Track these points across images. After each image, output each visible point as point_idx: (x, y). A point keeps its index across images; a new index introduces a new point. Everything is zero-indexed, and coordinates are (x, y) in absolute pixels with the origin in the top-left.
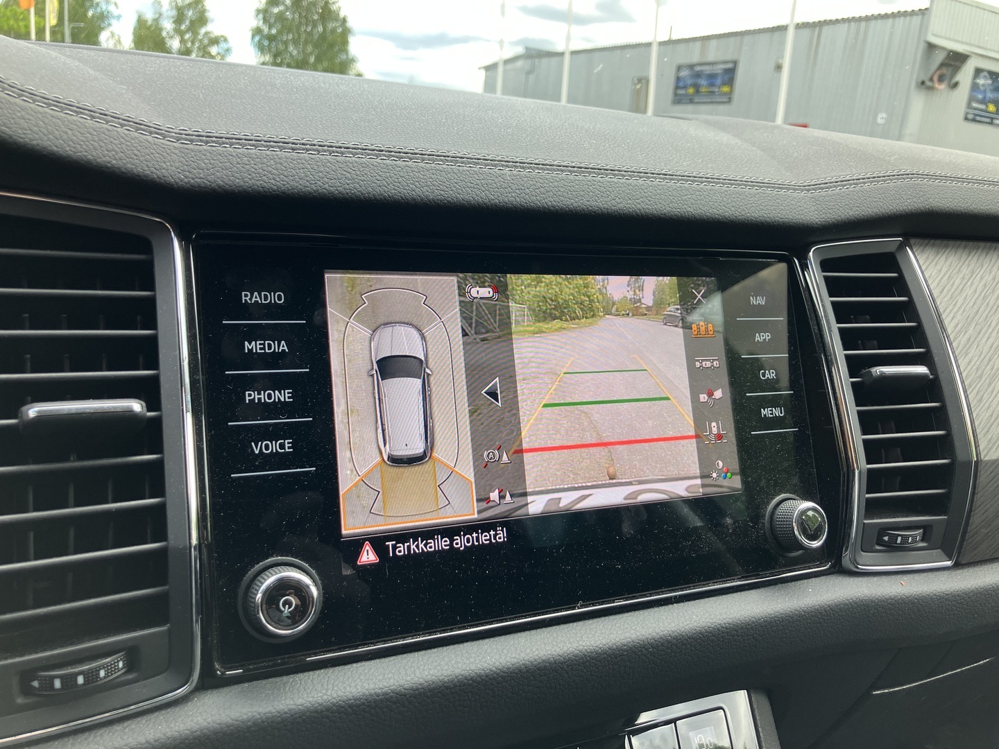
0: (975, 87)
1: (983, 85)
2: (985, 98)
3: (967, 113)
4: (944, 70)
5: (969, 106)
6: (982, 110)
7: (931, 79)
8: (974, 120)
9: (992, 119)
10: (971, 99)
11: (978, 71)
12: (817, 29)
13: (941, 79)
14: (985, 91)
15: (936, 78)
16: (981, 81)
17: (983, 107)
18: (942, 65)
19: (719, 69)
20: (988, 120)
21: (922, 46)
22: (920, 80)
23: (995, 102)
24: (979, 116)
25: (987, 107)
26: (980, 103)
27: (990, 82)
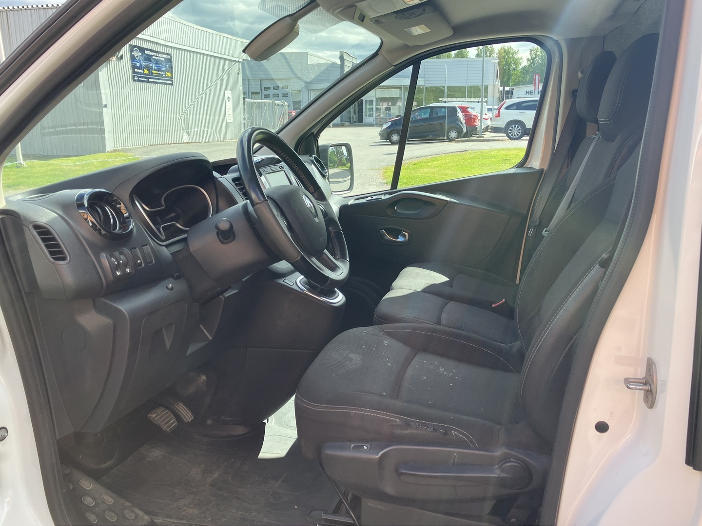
0: (133, 58)
1: (137, 57)
2: (141, 65)
3: (134, 77)
5: (134, 72)
6: (141, 73)
8: (138, 81)
9: (149, 78)
10: (134, 67)
11: (132, 48)
14: (139, 60)
16: (135, 54)
17: (142, 72)
20: (147, 80)
23: (148, 68)
24: (141, 77)
25: (144, 71)
26: (139, 69)
27: (140, 54)
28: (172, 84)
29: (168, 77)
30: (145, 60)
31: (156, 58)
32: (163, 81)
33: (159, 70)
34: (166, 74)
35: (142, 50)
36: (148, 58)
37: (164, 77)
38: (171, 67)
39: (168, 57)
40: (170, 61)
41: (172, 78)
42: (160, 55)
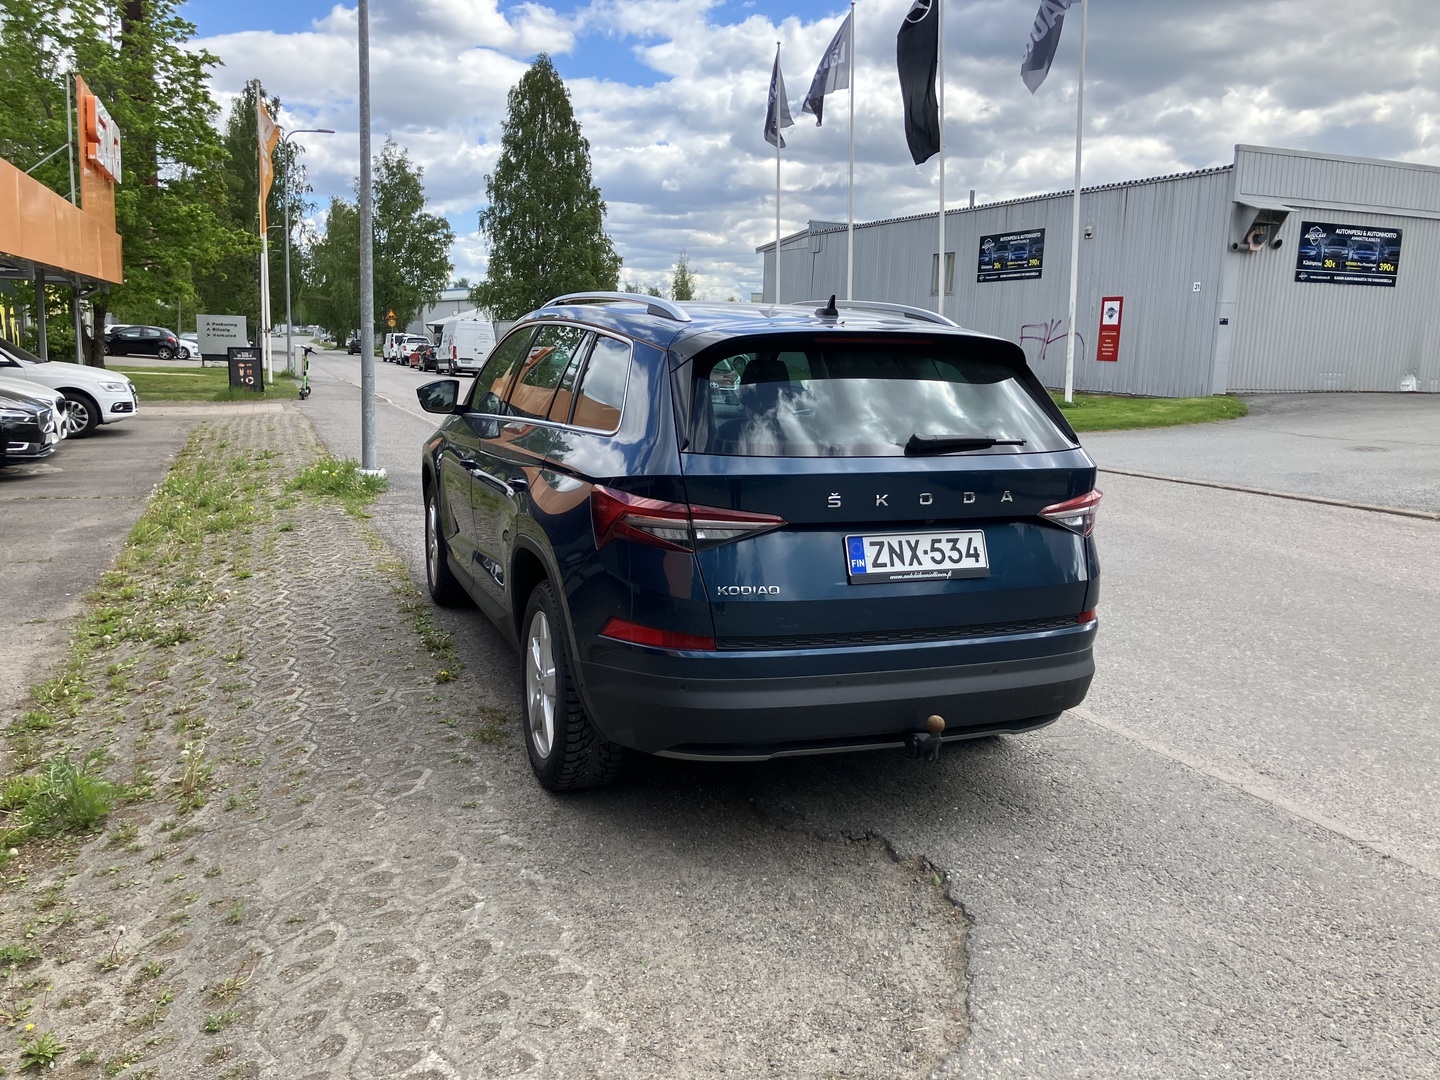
0: (1304, 243)
1: (1316, 240)
2: (1319, 253)
3: (1298, 273)
4: (1262, 231)
5: (1300, 265)
6: (1315, 267)
7: (1246, 241)
8: (1307, 280)
9: (1332, 275)
10: (1302, 257)
11: (1306, 227)
12: (1125, 190)
13: (1257, 241)
14: (1318, 246)
15: (1250, 239)
16: (1311, 236)
17: (1320, 264)
18: (1255, 225)
19: (1024, 239)
20: (1328, 278)
21: (1231, 207)
22: (1231, 244)
23: (1334, 257)
24: (1314, 274)
25: (1324, 263)
26: (1314, 260)
27: (1324, 235)
28: (1393, 285)
29: (1386, 272)
30: (1332, 243)
31: (1360, 239)
32: (1370, 280)
33: (1361, 260)
34: (1379, 266)
35: (1329, 228)
36: (1343, 241)
37: (1374, 272)
38: (1397, 254)
39: (1394, 235)
40: (1397, 242)
41: (1395, 272)
42: (1369, 234)
